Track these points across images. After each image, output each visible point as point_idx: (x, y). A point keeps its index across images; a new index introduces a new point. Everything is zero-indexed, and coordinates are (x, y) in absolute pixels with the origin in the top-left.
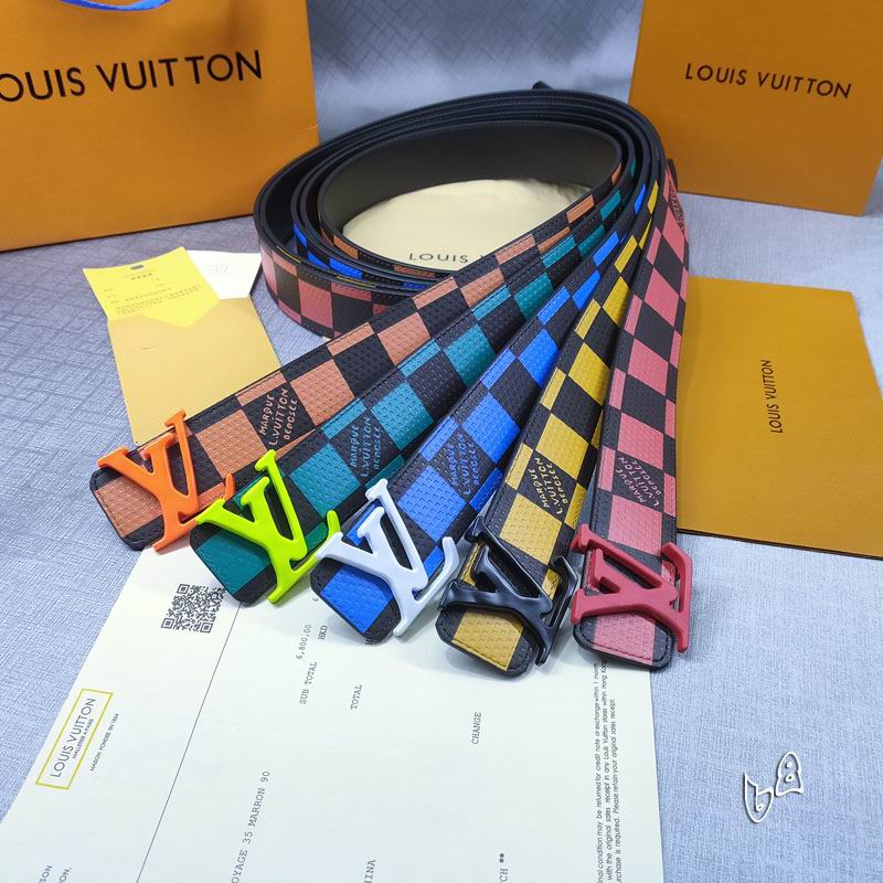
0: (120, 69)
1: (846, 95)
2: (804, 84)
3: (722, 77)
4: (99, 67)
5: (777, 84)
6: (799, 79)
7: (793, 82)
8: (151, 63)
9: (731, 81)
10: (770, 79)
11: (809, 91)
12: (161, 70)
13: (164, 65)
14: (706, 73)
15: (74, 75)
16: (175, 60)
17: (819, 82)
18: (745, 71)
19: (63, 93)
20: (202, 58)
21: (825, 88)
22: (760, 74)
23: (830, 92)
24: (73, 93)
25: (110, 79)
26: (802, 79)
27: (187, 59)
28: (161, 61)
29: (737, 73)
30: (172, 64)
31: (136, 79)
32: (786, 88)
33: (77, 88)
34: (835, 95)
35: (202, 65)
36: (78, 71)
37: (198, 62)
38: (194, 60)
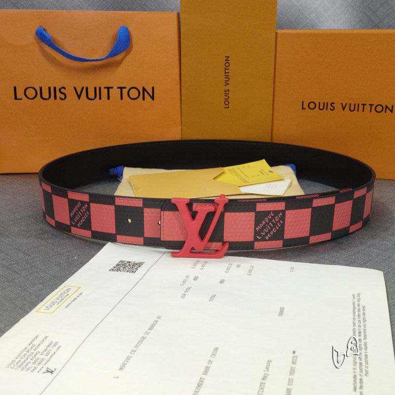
0: (85, 89)
1: (392, 111)
2: (367, 107)
3: (321, 108)
5: (352, 109)
6: (364, 105)
7: (361, 107)
8: (100, 88)
9: (327, 109)
10: (348, 106)
12: (104, 92)
13: (106, 90)
15: (63, 90)
16: (112, 88)
18: (334, 103)
19: (55, 98)
20: (125, 88)
21: (379, 109)
22: (342, 104)
23: (382, 110)
24: (61, 98)
25: (79, 94)
26: (366, 104)
27: (118, 88)
28: (105, 88)
29: (329, 105)
30: (110, 89)
31: (91, 95)
32: (358, 111)
33: (63, 96)
34: (386, 112)
37: (123, 89)
38: (121, 88)
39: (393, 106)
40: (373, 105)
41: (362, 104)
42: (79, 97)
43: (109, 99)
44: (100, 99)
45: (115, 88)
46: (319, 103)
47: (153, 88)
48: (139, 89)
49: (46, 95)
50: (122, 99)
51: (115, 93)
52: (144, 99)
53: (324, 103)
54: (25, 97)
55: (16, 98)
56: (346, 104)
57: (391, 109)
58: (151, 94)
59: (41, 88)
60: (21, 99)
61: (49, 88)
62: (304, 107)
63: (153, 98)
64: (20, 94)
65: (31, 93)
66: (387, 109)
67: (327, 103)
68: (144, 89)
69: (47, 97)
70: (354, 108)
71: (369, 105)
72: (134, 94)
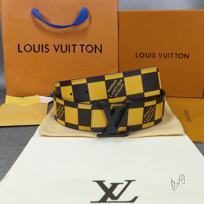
0: (60, 46)
1: (188, 57)
2: (174, 55)
3: (147, 56)
4: (54, 45)
5: (165, 56)
6: (172, 54)
7: (170, 55)
8: (69, 45)
9: (150, 57)
10: (163, 55)
11: (176, 58)
12: (72, 47)
13: (73, 46)
14: (142, 55)
15: (47, 47)
16: (76, 45)
17: (178, 54)
18: (155, 53)
19: (42, 51)
20: (84, 45)
21: (181, 56)
25: (57, 48)
26: (173, 54)
27: (80, 45)
28: (72, 45)
30: (75, 46)
31: (64, 49)
32: (169, 58)
33: (47, 50)
35: (84, 47)
36: (48, 45)
37: (83, 46)
38: (82, 45)
39: (189, 54)
40: (177, 54)
41: (171, 54)
42: (57, 51)
43: (74, 52)
44: (69, 52)
45: (78, 45)
46: (146, 53)
47: (101, 45)
48: (93, 46)
49: (37, 49)
50: (82, 52)
51: (78, 48)
52: (95, 52)
53: (149, 53)
54: (24, 50)
55: (19, 51)
56: (162, 54)
57: (188, 56)
58: (100, 49)
59: (34, 45)
60: (22, 52)
61: (39, 45)
62: (137, 56)
63: (101, 52)
64: (22, 49)
65: (28, 48)
66: (186, 56)
67: (151, 54)
68: (96, 46)
69: (38, 51)
70: (167, 56)
71: (175, 54)
72: (90, 49)
